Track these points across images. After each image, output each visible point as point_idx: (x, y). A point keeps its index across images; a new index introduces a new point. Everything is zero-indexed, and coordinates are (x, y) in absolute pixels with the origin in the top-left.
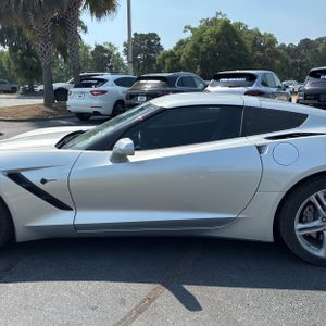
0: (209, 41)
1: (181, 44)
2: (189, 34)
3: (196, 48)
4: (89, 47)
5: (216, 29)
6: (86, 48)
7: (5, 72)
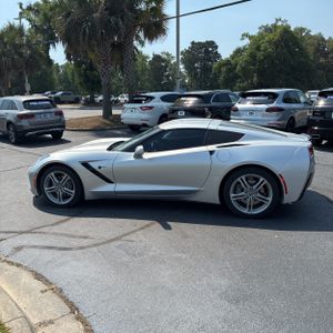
0: (266, 49)
1: (238, 52)
2: (247, 41)
3: (253, 56)
4: (147, 57)
5: (275, 36)
6: (145, 58)
7: (69, 82)
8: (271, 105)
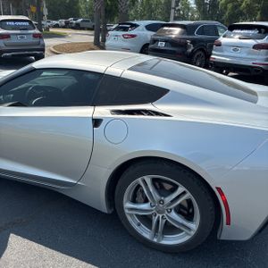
8: (260, 41)
